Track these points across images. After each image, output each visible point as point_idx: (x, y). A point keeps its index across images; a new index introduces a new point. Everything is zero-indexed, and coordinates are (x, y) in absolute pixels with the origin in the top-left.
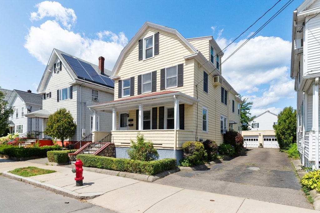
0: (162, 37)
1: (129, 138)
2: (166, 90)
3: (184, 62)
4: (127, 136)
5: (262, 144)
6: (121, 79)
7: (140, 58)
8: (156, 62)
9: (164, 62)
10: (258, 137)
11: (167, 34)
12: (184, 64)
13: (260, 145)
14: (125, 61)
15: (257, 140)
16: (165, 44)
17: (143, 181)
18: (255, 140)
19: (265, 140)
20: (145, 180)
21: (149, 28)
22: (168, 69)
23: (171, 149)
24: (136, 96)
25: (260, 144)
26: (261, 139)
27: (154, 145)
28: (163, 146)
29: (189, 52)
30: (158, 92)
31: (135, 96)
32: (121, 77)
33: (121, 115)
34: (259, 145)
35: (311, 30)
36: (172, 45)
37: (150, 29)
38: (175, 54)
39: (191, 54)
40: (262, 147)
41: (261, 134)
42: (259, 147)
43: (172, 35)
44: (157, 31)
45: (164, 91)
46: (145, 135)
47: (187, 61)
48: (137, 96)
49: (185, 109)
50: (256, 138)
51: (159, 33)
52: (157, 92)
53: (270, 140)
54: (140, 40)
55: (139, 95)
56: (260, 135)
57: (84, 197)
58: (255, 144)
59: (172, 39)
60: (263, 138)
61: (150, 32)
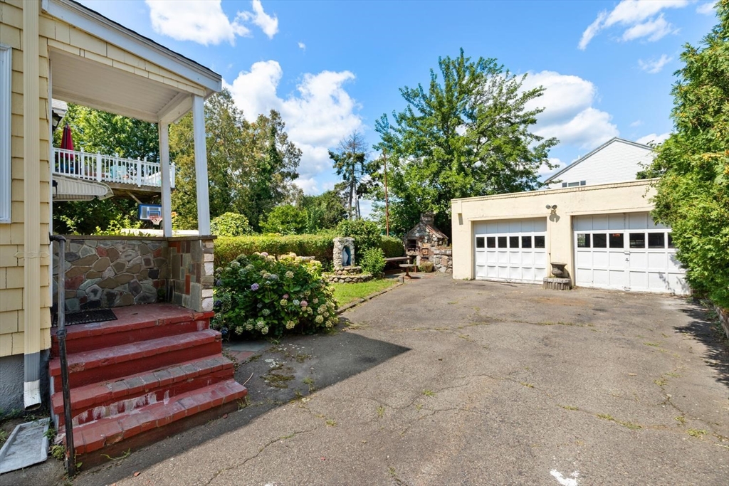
5: (568, 268)
10: (545, 230)
13: (557, 276)
15: (540, 242)
18: (527, 242)
19: (585, 242)
25: (554, 266)
26: (559, 238)
34: (548, 271)
40: (569, 286)
41: (558, 213)
42: (547, 283)
50: (533, 235)
53: (617, 241)
56: (554, 217)
58: (527, 262)
60: (573, 229)
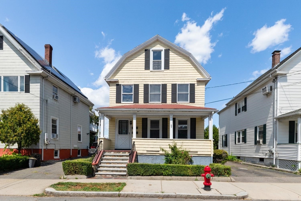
0: (172, 55)
1: (159, 146)
2: (177, 104)
3: (196, 83)
4: (155, 144)
6: (120, 83)
7: (147, 67)
8: (165, 76)
9: (175, 78)
11: (178, 54)
12: (196, 85)
14: (126, 65)
16: (177, 62)
17: (227, 182)
20: (229, 181)
21: (157, 41)
22: (179, 85)
23: (208, 156)
24: (141, 104)
27: (189, 153)
28: (198, 153)
29: (200, 76)
30: (169, 104)
31: (139, 104)
32: (119, 81)
33: (119, 122)
35: (281, 83)
36: (183, 64)
37: (159, 43)
38: (186, 73)
39: (203, 78)
43: (183, 56)
44: (168, 48)
45: (176, 104)
46: (178, 144)
47: (199, 83)
48: (143, 104)
49: (196, 123)
51: (169, 49)
52: (167, 104)
54: (147, 50)
55: (145, 104)
57: (244, 196)
59: (184, 59)
61: (158, 45)
